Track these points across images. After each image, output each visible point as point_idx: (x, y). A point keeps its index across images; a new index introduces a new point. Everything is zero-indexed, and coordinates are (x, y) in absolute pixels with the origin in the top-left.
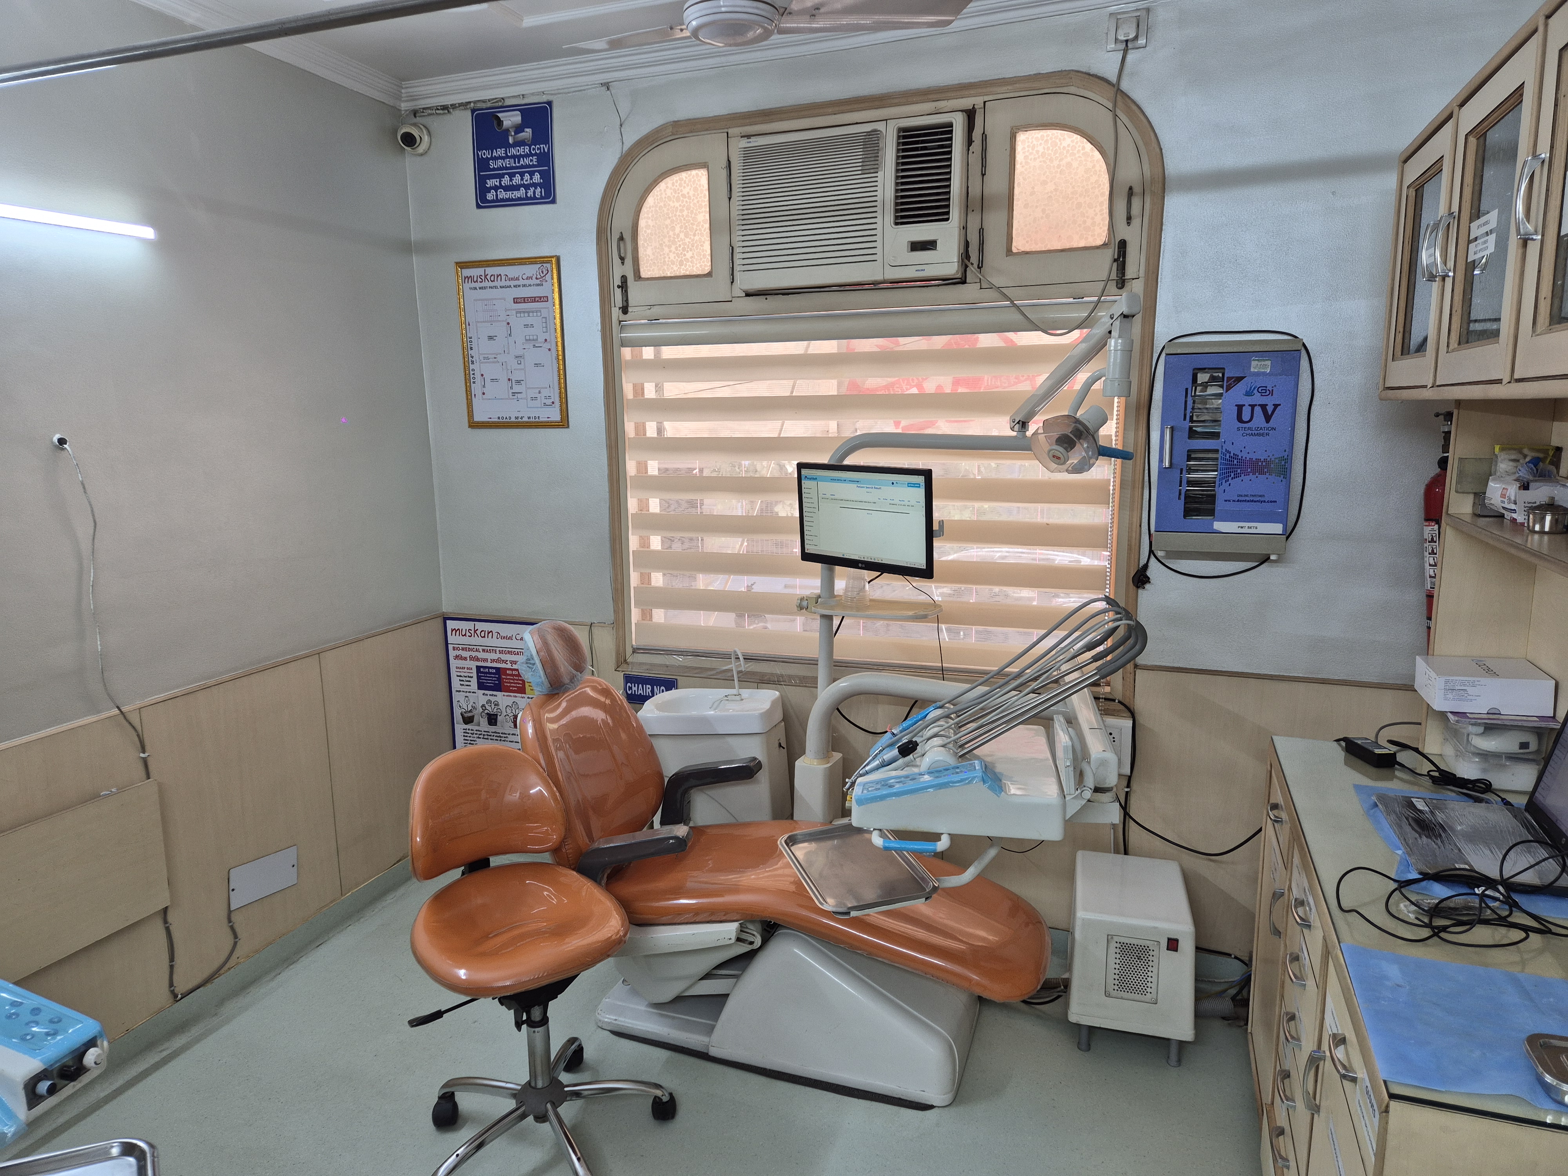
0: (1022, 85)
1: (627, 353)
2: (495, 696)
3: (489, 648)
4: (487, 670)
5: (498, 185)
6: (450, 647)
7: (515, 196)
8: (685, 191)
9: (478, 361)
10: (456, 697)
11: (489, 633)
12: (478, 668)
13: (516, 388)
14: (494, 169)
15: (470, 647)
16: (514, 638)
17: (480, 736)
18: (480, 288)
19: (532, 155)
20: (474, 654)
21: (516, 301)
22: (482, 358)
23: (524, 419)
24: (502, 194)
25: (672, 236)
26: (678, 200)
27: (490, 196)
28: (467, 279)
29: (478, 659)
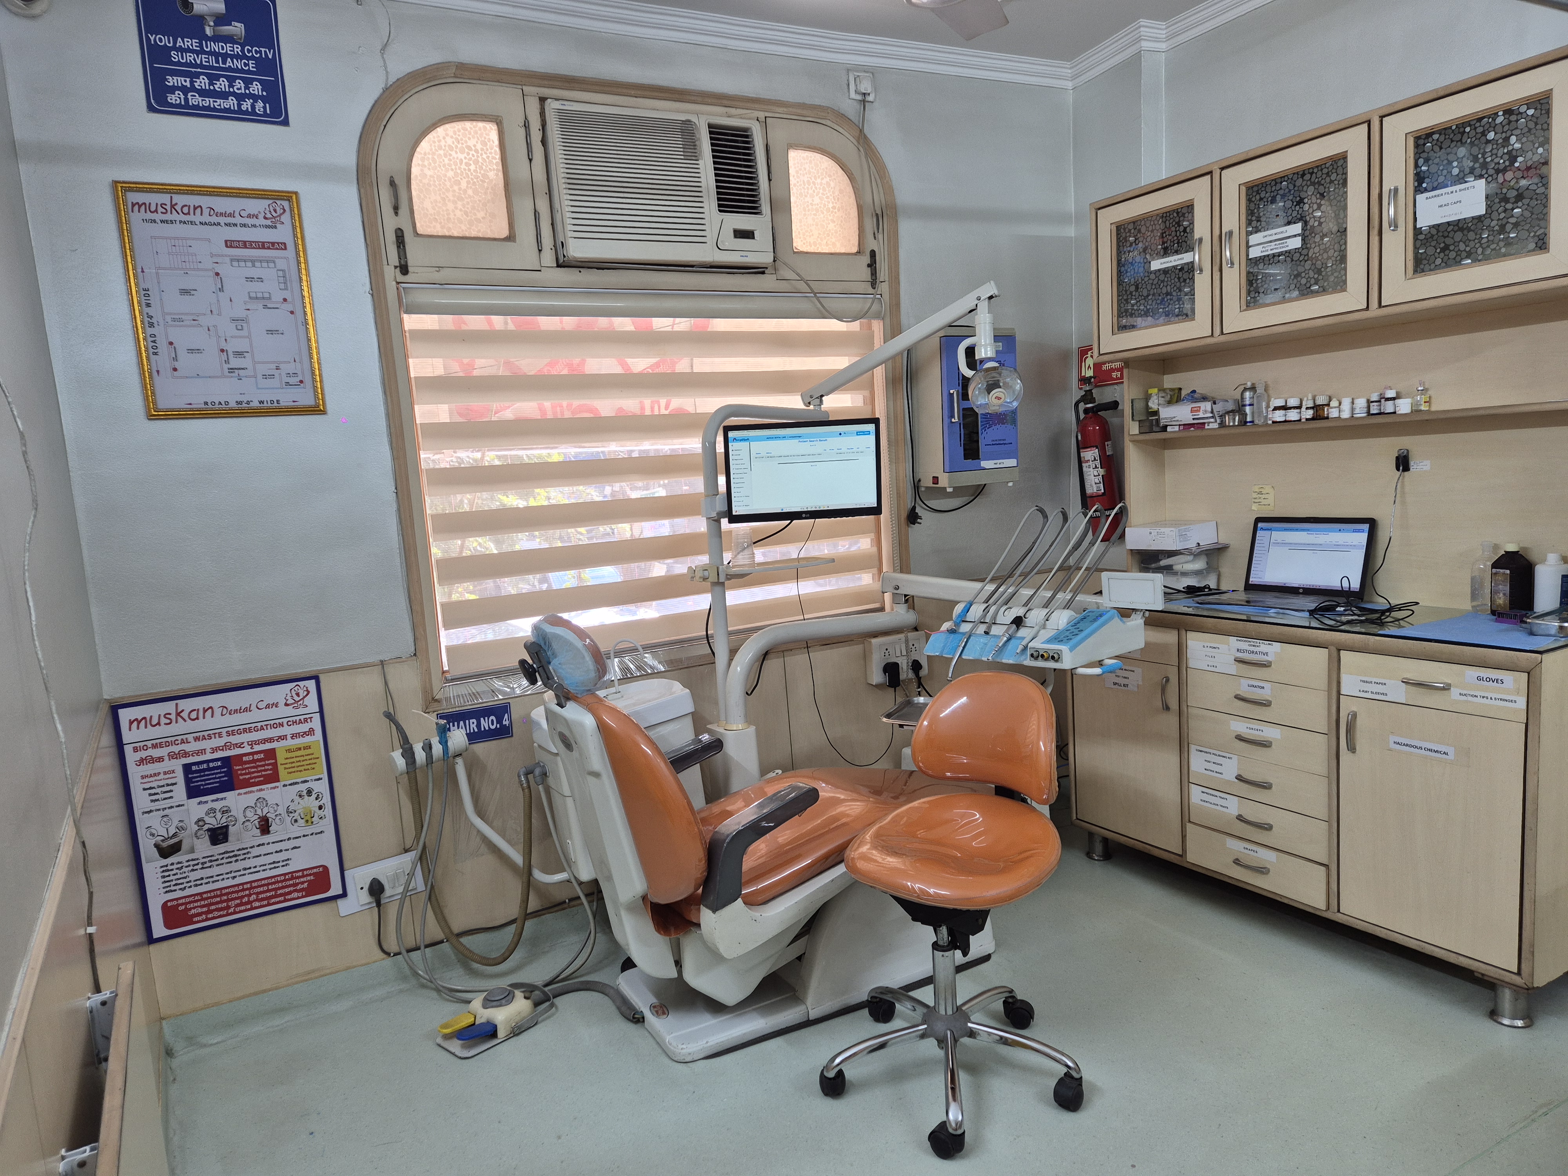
0: (794, 110)
1: (412, 322)
2: (222, 799)
3: (206, 734)
4: (205, 766)
5: (189, 86)
6: (128, 750)
7: (220, 105)
8: (471, 143)
9: (162, 322)
10: (142, 823)
11: (205, 711)
12: (187, 768)
13: (235, 362)
14: (179, 64)
15: (169, 739)
16: (253, 707)
17: (195, 867)
18: (162, 221)
19: (248, 58)
20: (176, 749)
21: (229, 244)
22: (168, 318)
23: (252, 404)
24: (195, 99)
25: (457, 191)
26: (462, 152)
27: (173, 98)
28: (136, 207)
29: (186, 754)
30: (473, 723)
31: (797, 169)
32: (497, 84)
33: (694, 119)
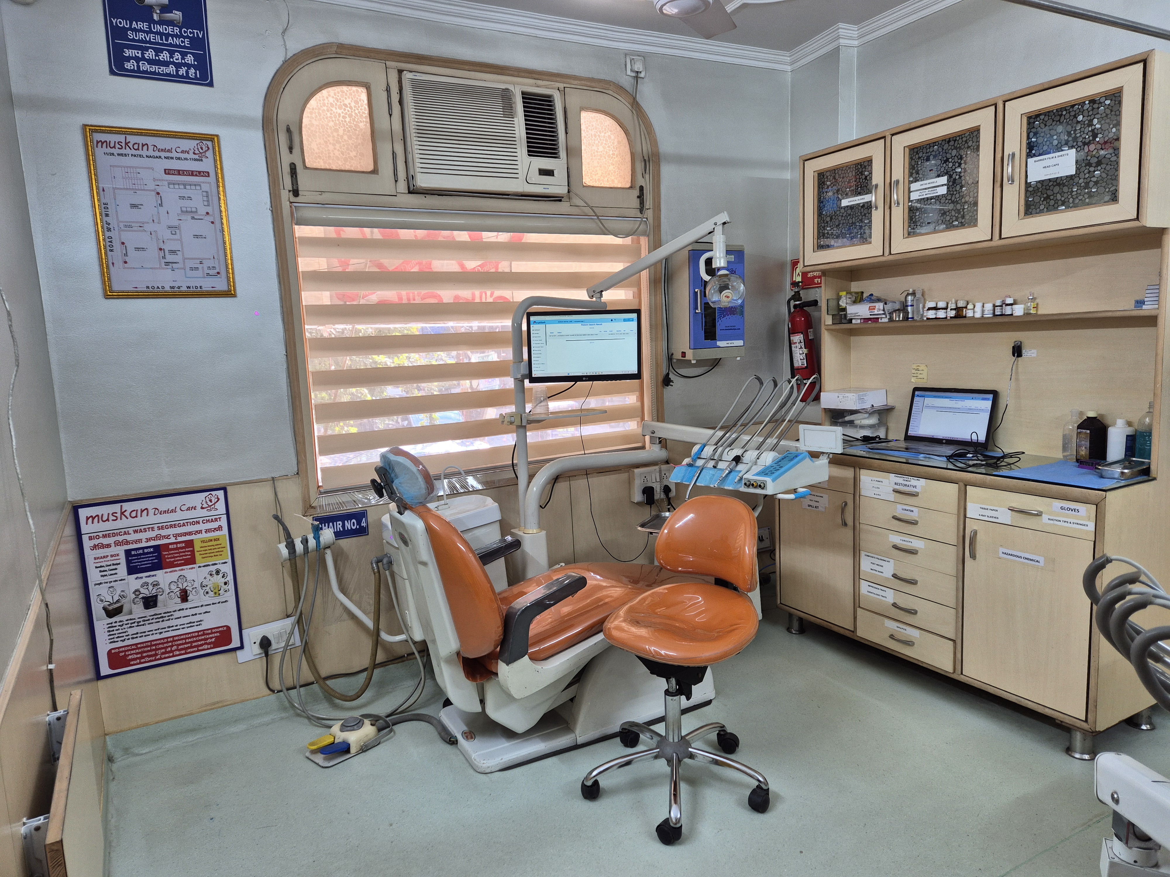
0: (585, 83)
1: (301, 231)
2: (153, 576)
3: (142, 528)
4: (141, 551)
5: (140, 56)
6: (85, 538)
7: (163, 71)
8: (347, 102)
9: (116, 229)
10: (94, 592)
11: (142, 511)
12: (128, 553)
13: (170, 258)
14: (133, 40)
15: (115, 532)
16: (178, 509)
17: (133, 625)
18: (118, 155)
19: (184, 37)
20: (120, 538)
21: (167, 172)
22: (121, 225)
23: (182, 289)
24: (145, 66)
25: (336, 136)
26: (340, 108)
27: (129, 65)
28: (100, 144)
29: (127, 542)
30: (339, 524)
31: (587, 125)
32: (366, 59)
33: (511, 87)
